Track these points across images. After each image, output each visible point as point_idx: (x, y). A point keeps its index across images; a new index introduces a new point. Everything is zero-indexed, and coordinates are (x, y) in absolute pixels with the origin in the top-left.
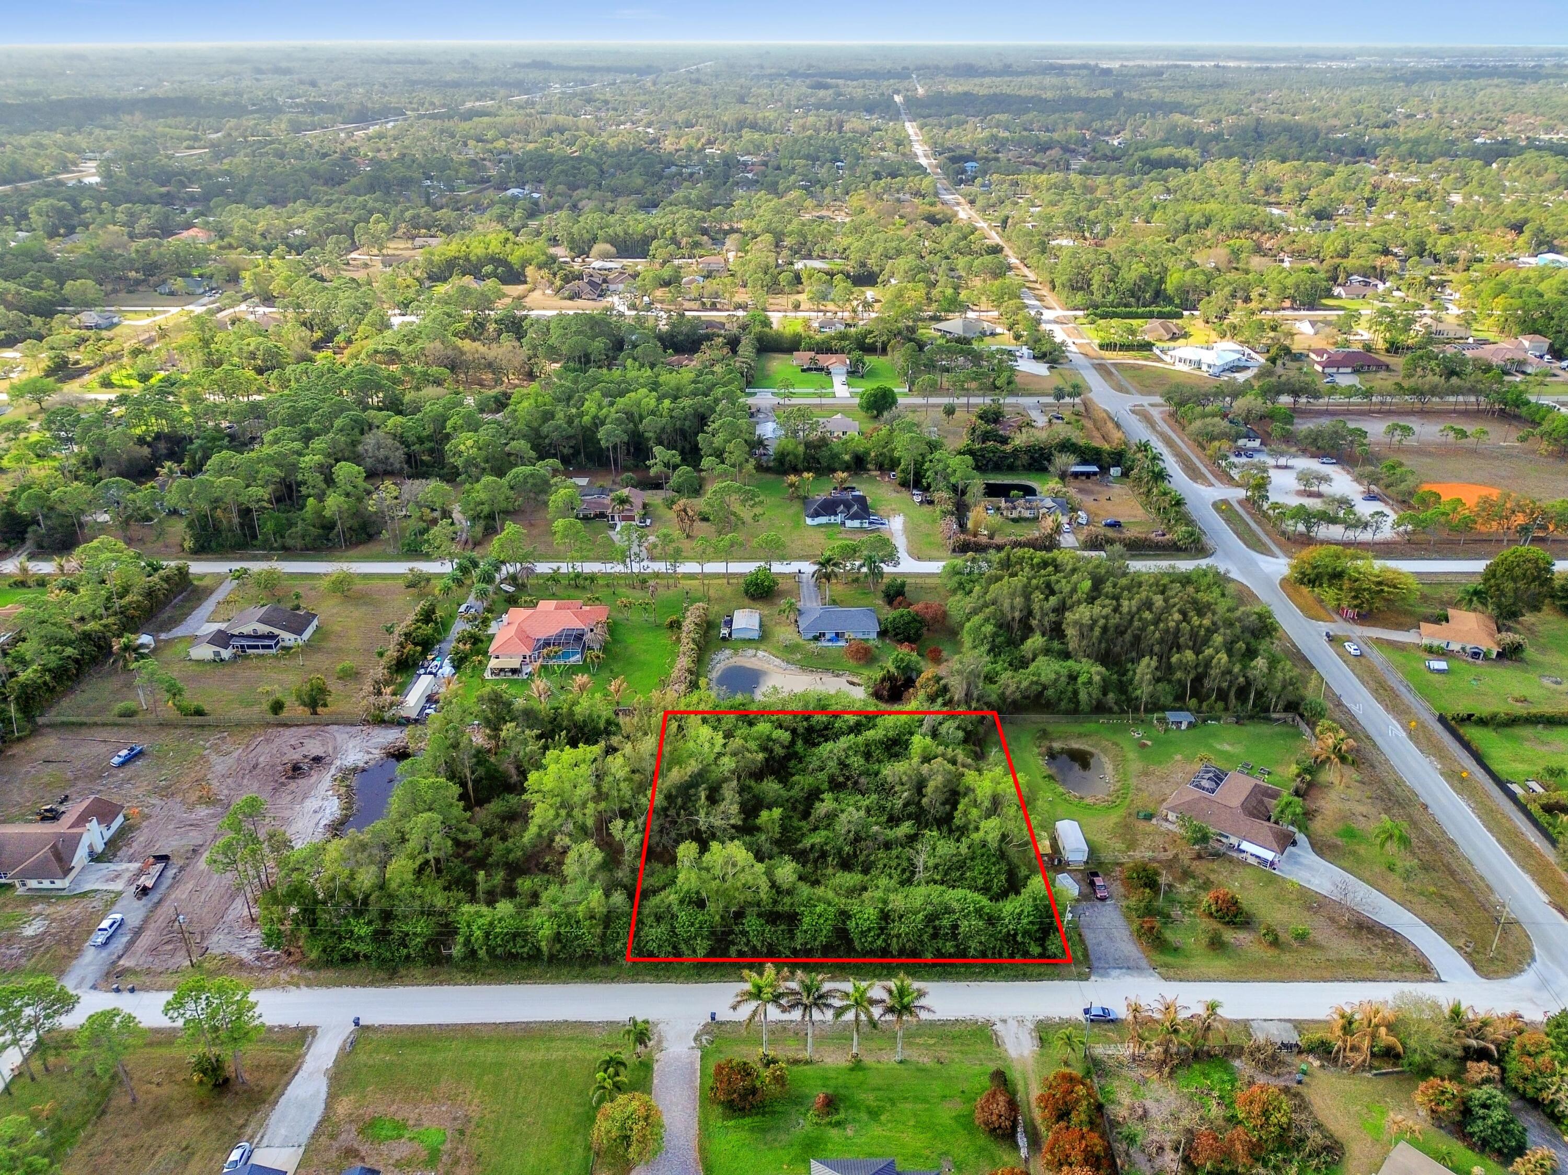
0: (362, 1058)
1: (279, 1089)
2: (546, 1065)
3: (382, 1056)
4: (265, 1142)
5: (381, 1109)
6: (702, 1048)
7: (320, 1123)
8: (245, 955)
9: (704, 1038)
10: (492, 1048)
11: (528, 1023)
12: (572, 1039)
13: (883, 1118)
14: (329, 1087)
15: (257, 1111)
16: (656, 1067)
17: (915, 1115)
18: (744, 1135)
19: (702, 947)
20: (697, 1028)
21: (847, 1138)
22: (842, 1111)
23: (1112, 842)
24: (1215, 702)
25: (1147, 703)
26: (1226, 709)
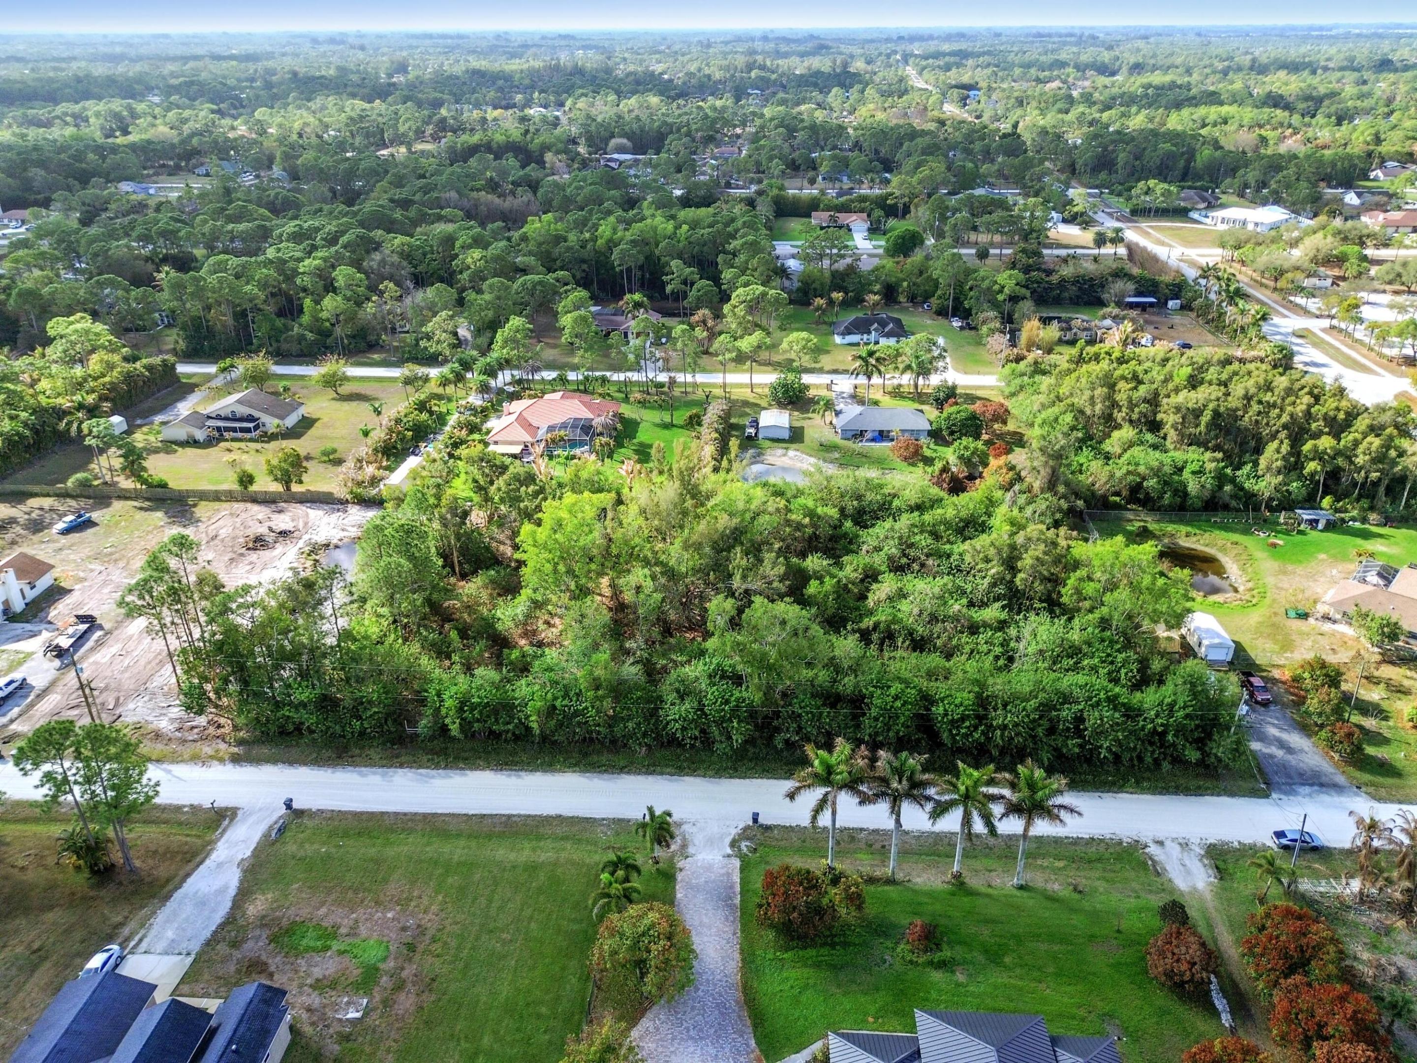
0: (291, 848)
1: (177, 879)
2: (532, 868)
3: (316, 846)
4: (144, 946)
5: (305, 912)
6: (742, 857)
7: (222, 926)
8: (164, 725)
9: (744, 845)
10: (462, 842)
11: (509, 816)
12: (565, 838)
13: (1007, 960)
14: (241, 882)
15: (142, 907)
16: (679, 876)
17: (1055, 958)
18: (807, 972)
19: (739, 733)
20: (734, 832)
21: (958, 985)
22: (945, 946)
23: (1260, 642)
24: (1358, 500)
25: (1271, 499)
26: (1372, 508)
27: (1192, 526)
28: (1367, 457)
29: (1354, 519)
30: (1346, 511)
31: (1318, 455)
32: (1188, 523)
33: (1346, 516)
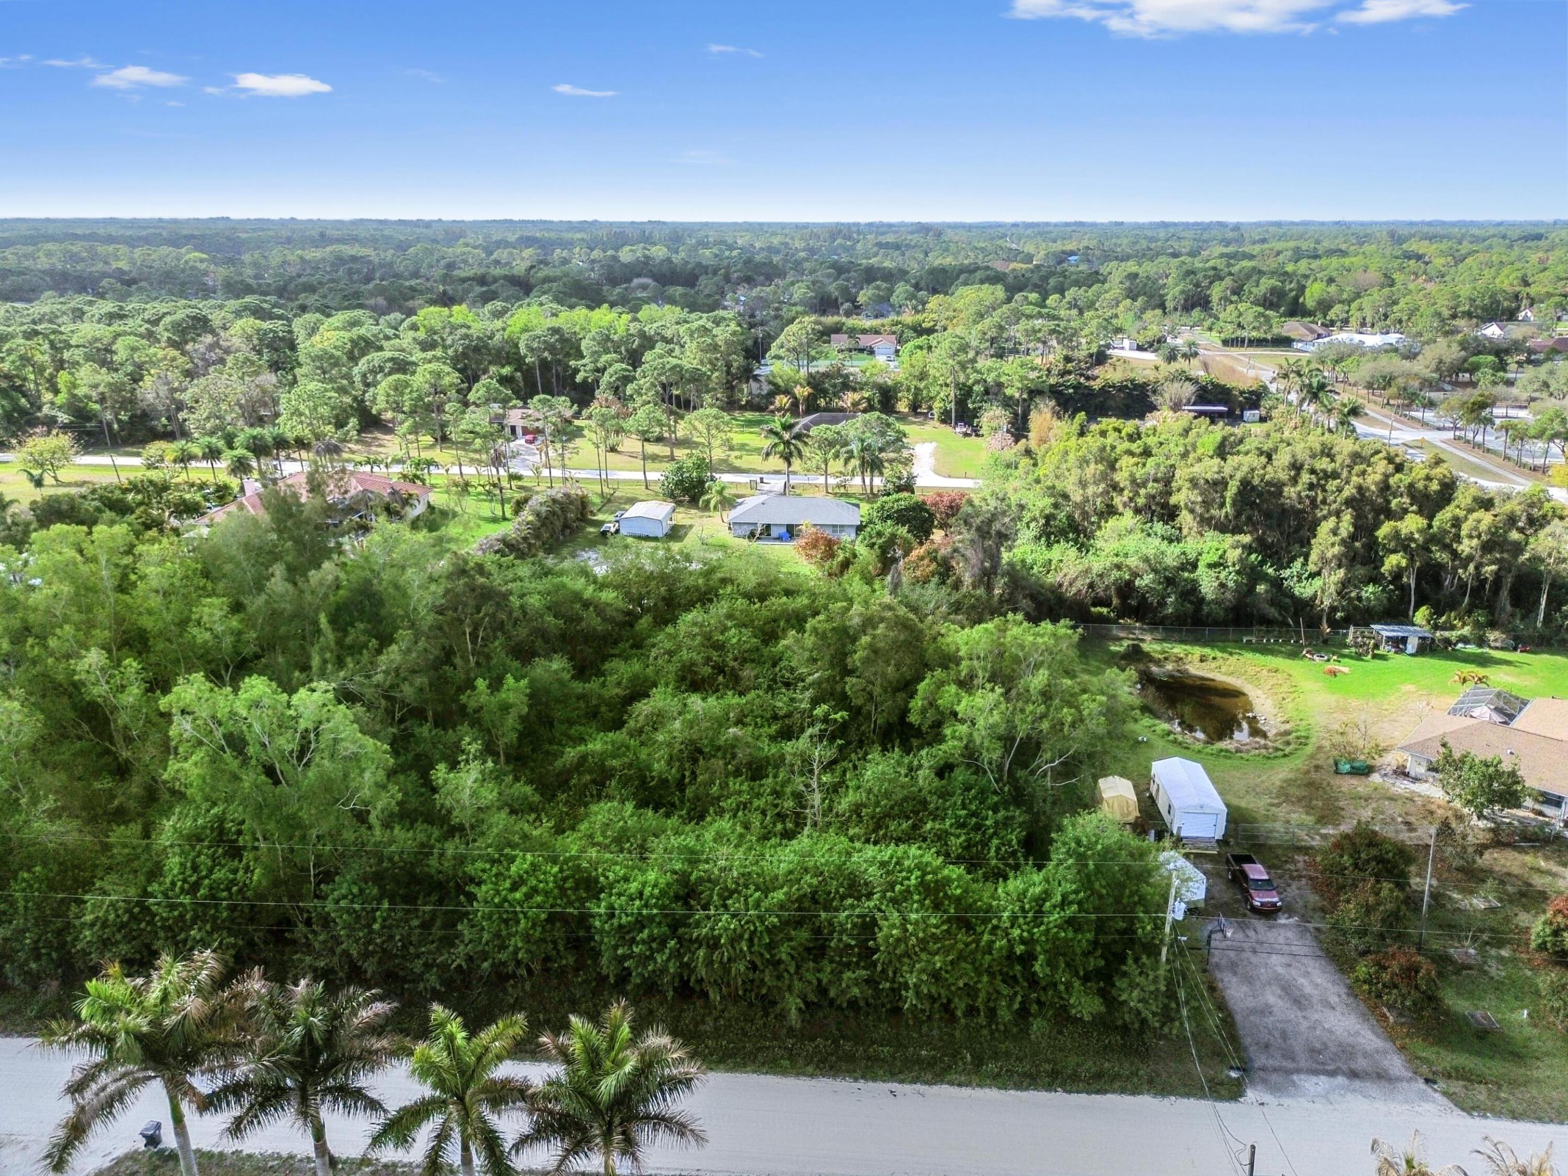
23: (1282, 811)
24: (1469, 612)
25: (1333, 609)
26: (1493, 625)
27: (1213, 647)
28: (1475, 542)
29: (1464, 640)
30: (1453, 628)
31: (1402, 543)
32: (1205, 644)
33: (1453, 635)
